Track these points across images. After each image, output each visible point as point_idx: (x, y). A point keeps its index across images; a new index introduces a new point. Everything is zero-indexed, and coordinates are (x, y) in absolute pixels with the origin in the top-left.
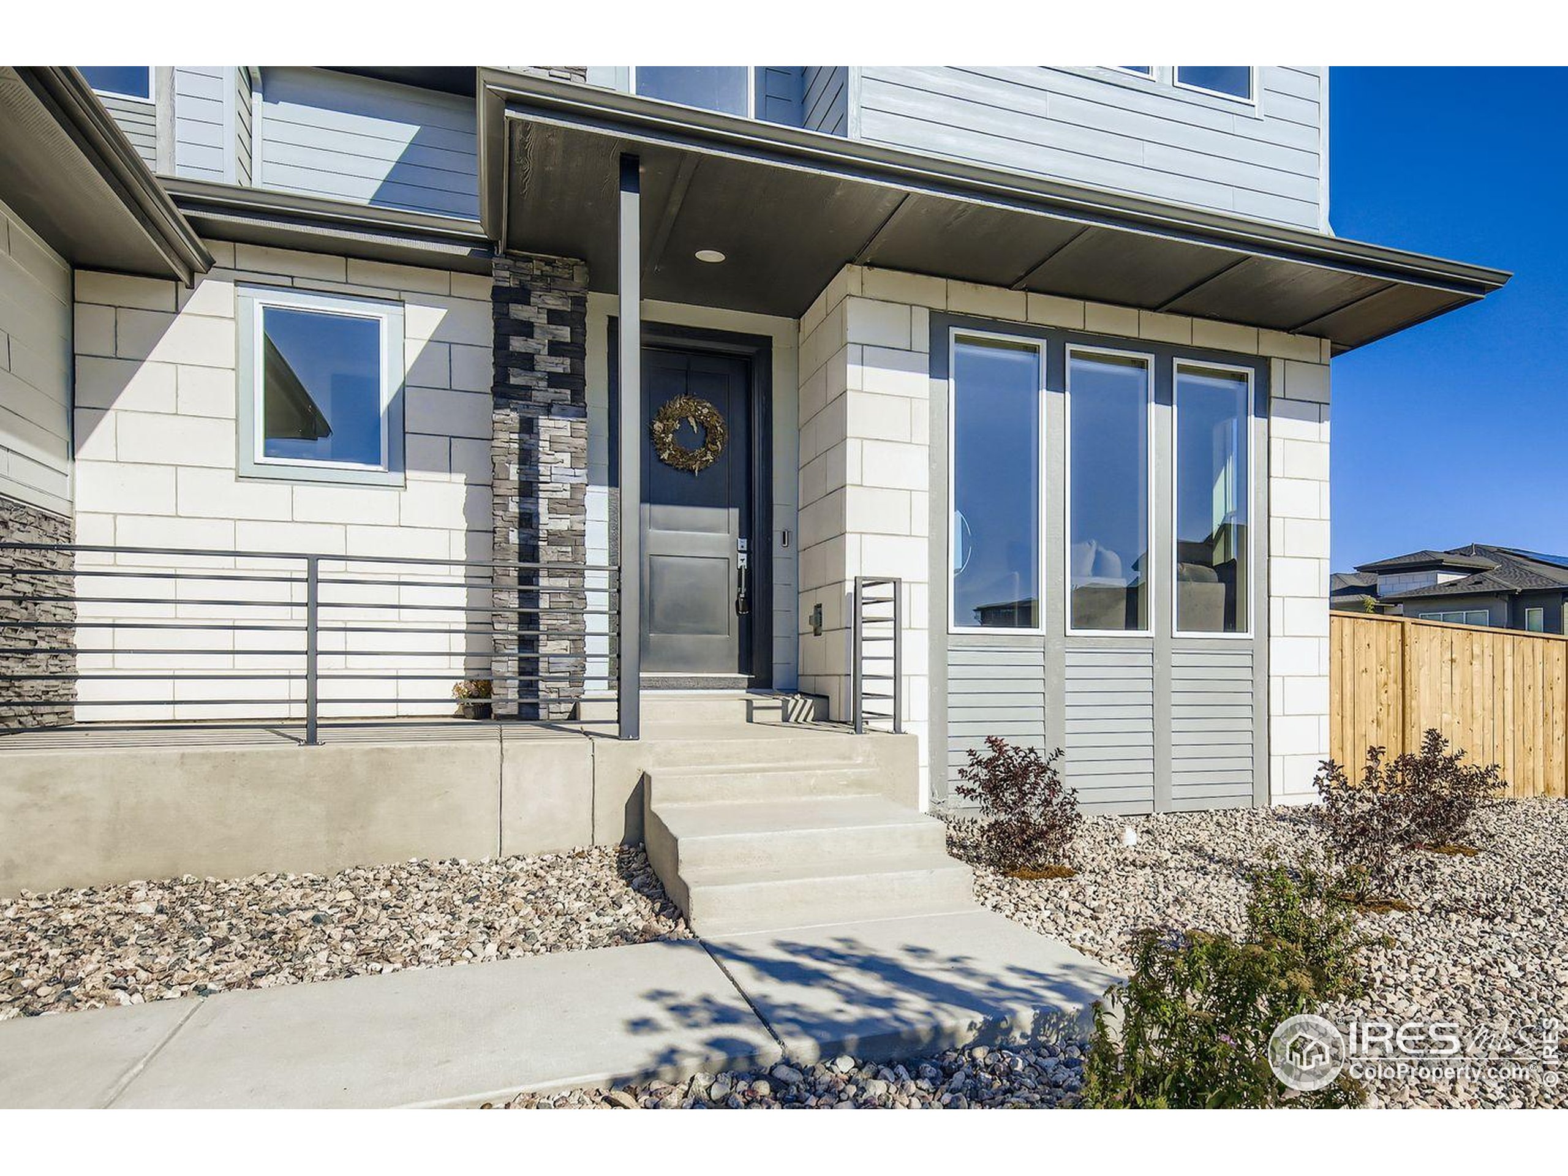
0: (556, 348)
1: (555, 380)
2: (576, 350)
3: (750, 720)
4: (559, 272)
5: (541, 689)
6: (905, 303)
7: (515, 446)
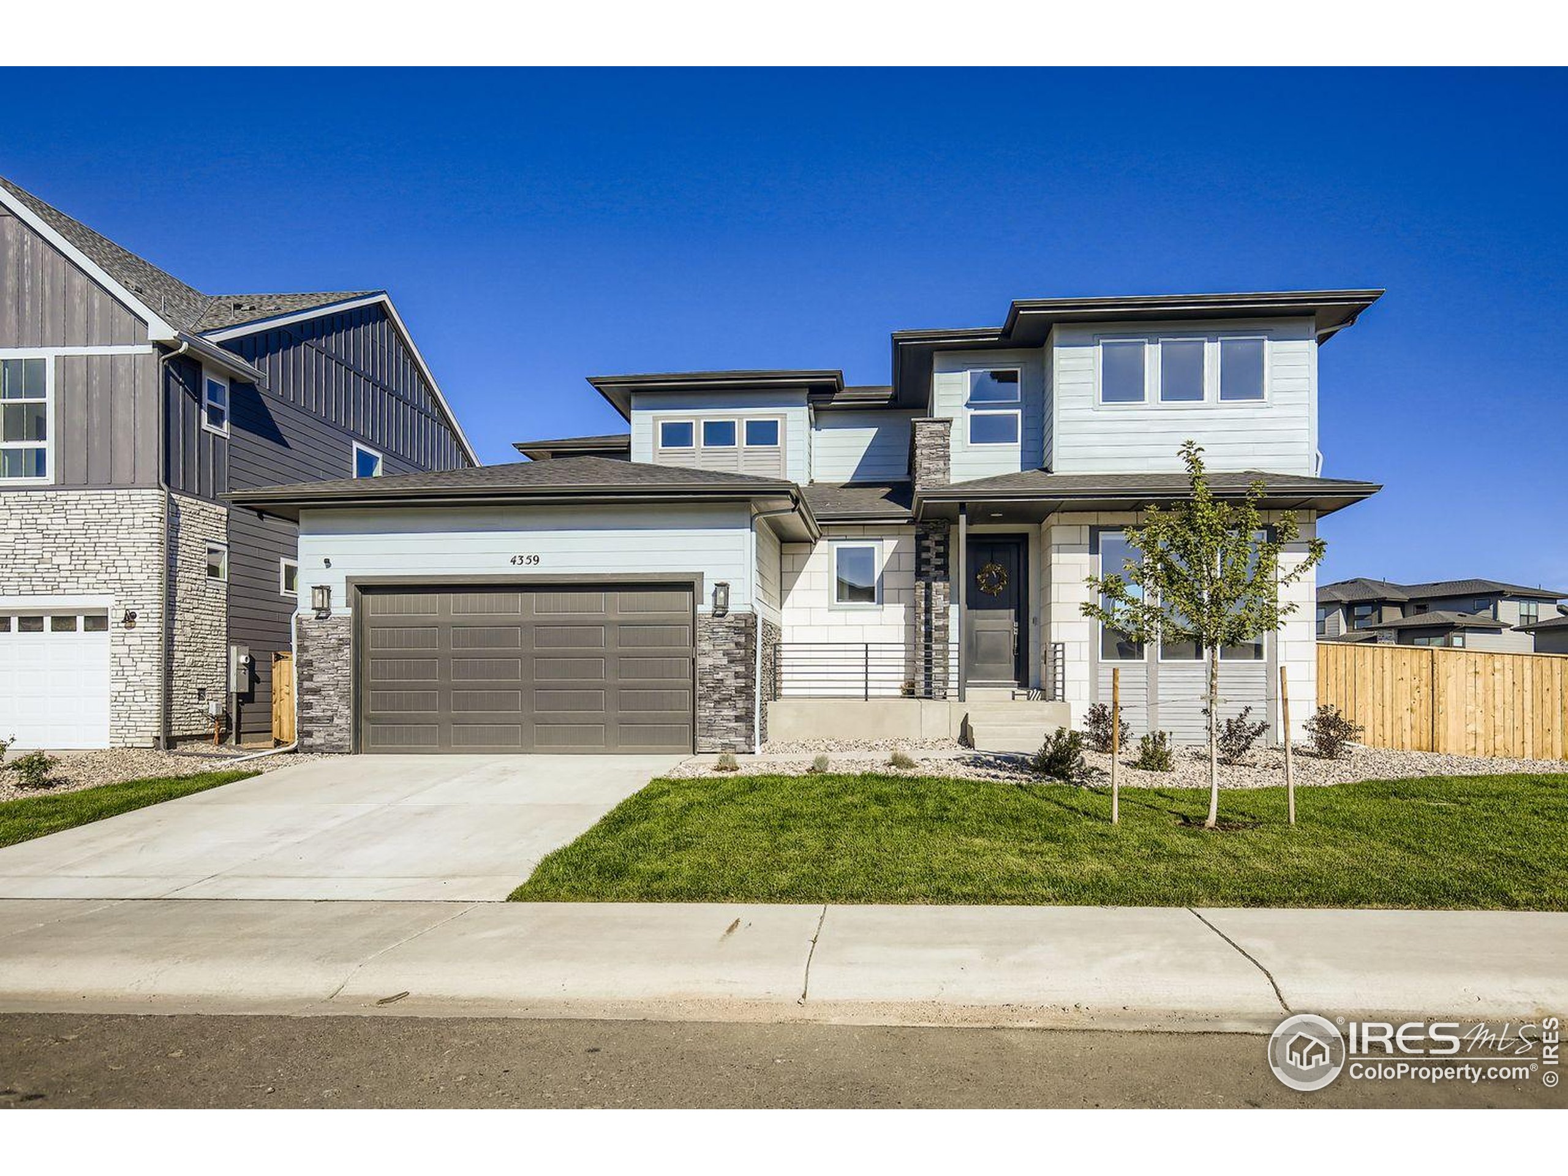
0: (938, 555)
1: (937, 567)
2: (945, 555)
3: (1013, 699)
4: (939, 526)
5: (933, 685)
6: (1078, 525)
7: (923, 594)
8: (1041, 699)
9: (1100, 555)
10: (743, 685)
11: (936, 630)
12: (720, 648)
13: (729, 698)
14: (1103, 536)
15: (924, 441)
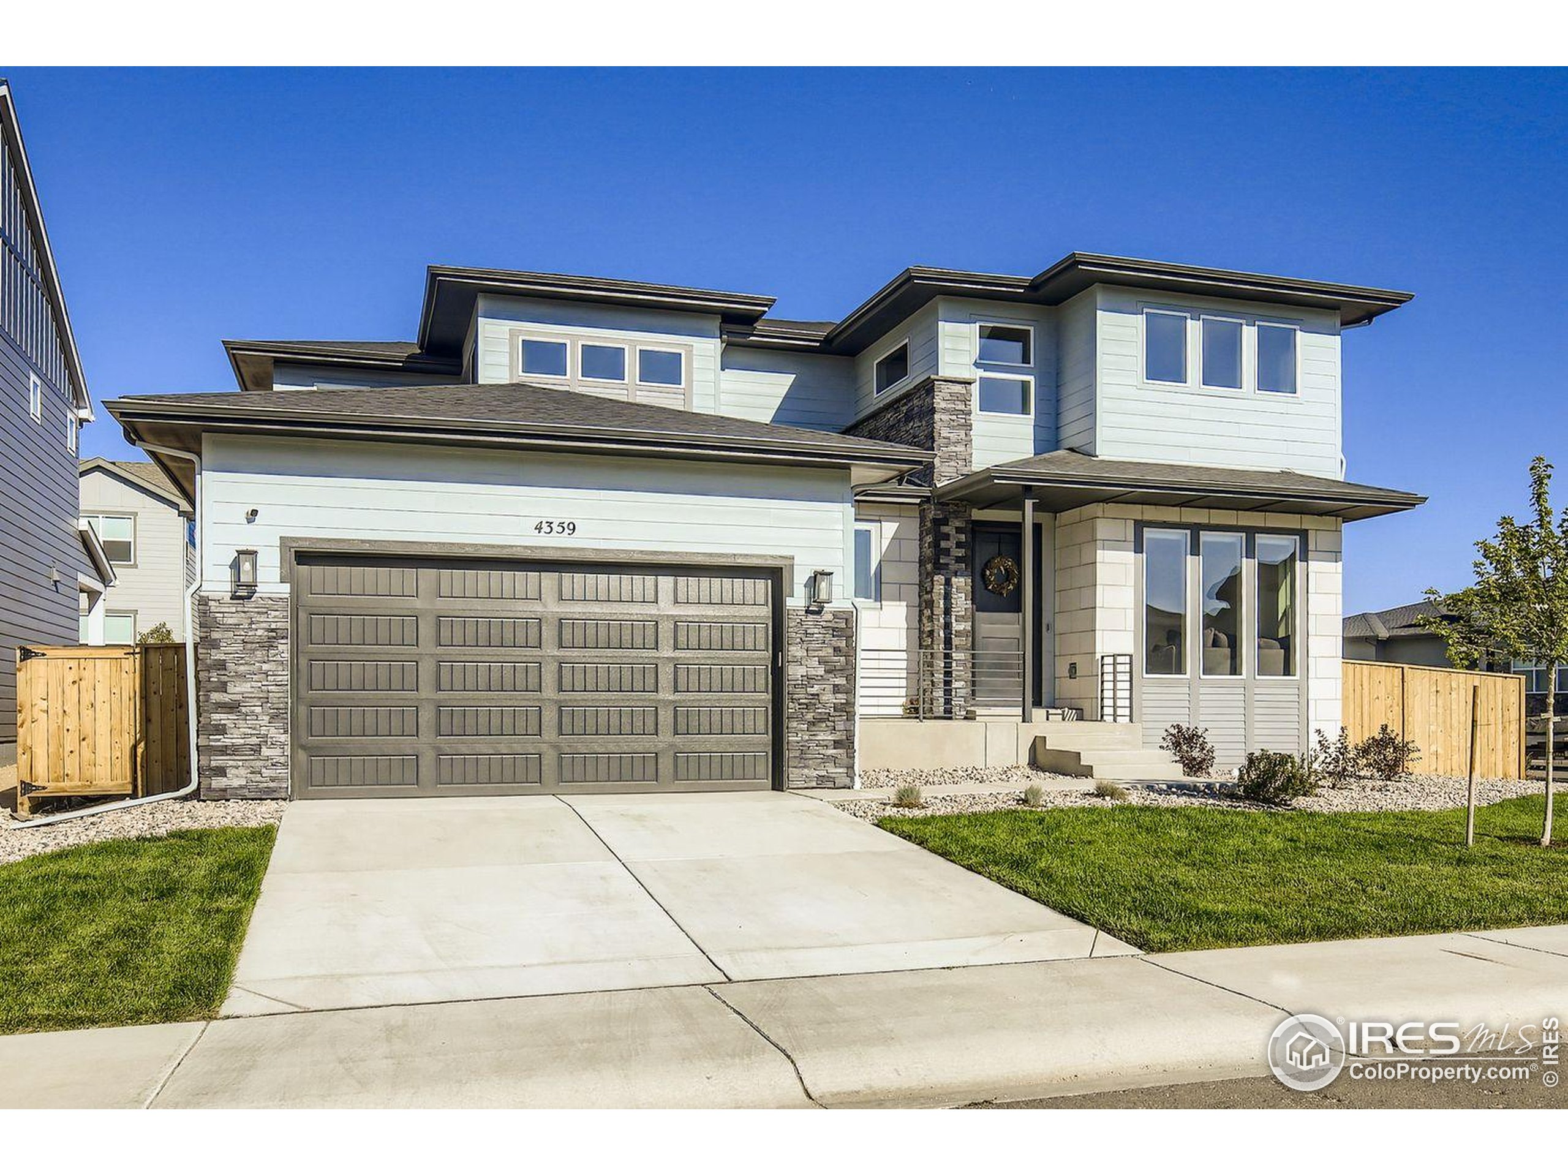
2: (966, 545)
3: (1048, 719)
4: (960, 509)
5: (953, 703)
6: (1123, 519)
7: (943, 591)
8: (1076, 720)
9: (1144, 554)
10: (844, 701)
11: (956, 636)
12: (816, 654)
13: (827, 718)
14: (1148, 533)
15: (943, 405)
